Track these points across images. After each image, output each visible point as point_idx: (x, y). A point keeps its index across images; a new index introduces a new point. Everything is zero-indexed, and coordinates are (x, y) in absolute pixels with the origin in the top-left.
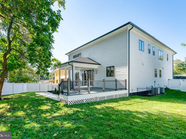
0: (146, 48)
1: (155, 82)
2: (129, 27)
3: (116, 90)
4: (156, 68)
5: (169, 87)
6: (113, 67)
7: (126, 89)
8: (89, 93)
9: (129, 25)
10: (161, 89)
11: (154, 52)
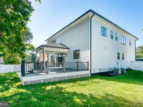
0: (109, 34)
1: (118, 63)
2: (90, 14)
3: (77, 71)
4: (119, 52)
5: (132, 68)
6: (79, 50)
7: (88, 70)
8: (48, 74)
9: (90, 13)
10: (122, 70)
11: (117, 38)
